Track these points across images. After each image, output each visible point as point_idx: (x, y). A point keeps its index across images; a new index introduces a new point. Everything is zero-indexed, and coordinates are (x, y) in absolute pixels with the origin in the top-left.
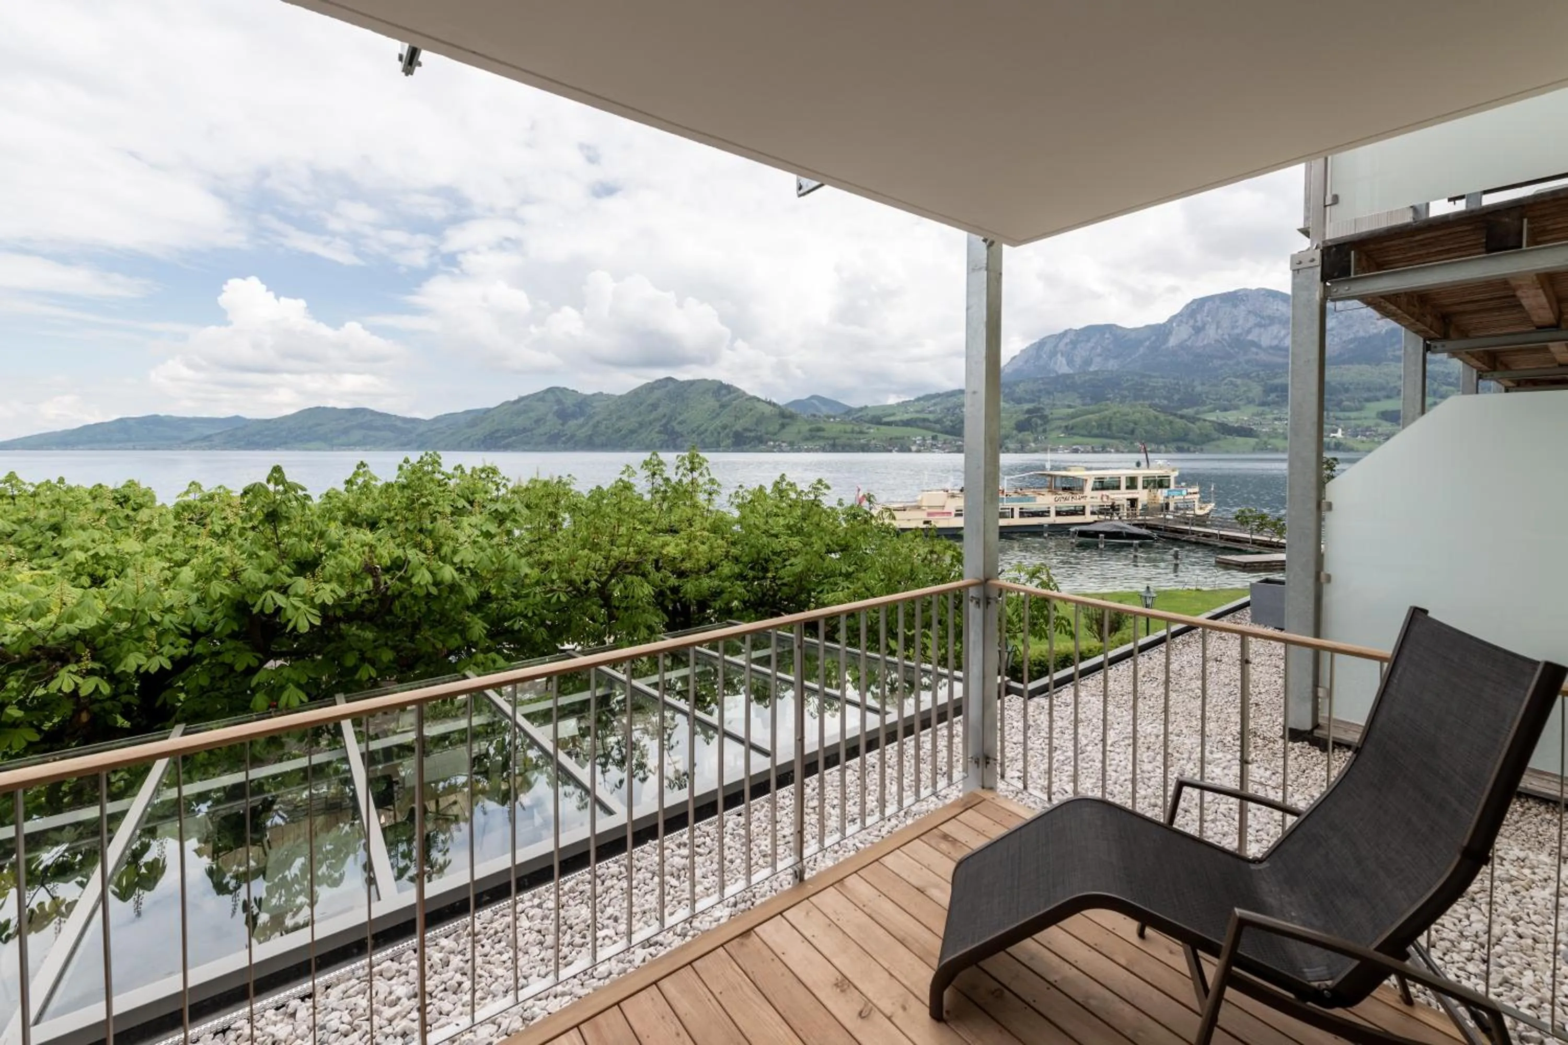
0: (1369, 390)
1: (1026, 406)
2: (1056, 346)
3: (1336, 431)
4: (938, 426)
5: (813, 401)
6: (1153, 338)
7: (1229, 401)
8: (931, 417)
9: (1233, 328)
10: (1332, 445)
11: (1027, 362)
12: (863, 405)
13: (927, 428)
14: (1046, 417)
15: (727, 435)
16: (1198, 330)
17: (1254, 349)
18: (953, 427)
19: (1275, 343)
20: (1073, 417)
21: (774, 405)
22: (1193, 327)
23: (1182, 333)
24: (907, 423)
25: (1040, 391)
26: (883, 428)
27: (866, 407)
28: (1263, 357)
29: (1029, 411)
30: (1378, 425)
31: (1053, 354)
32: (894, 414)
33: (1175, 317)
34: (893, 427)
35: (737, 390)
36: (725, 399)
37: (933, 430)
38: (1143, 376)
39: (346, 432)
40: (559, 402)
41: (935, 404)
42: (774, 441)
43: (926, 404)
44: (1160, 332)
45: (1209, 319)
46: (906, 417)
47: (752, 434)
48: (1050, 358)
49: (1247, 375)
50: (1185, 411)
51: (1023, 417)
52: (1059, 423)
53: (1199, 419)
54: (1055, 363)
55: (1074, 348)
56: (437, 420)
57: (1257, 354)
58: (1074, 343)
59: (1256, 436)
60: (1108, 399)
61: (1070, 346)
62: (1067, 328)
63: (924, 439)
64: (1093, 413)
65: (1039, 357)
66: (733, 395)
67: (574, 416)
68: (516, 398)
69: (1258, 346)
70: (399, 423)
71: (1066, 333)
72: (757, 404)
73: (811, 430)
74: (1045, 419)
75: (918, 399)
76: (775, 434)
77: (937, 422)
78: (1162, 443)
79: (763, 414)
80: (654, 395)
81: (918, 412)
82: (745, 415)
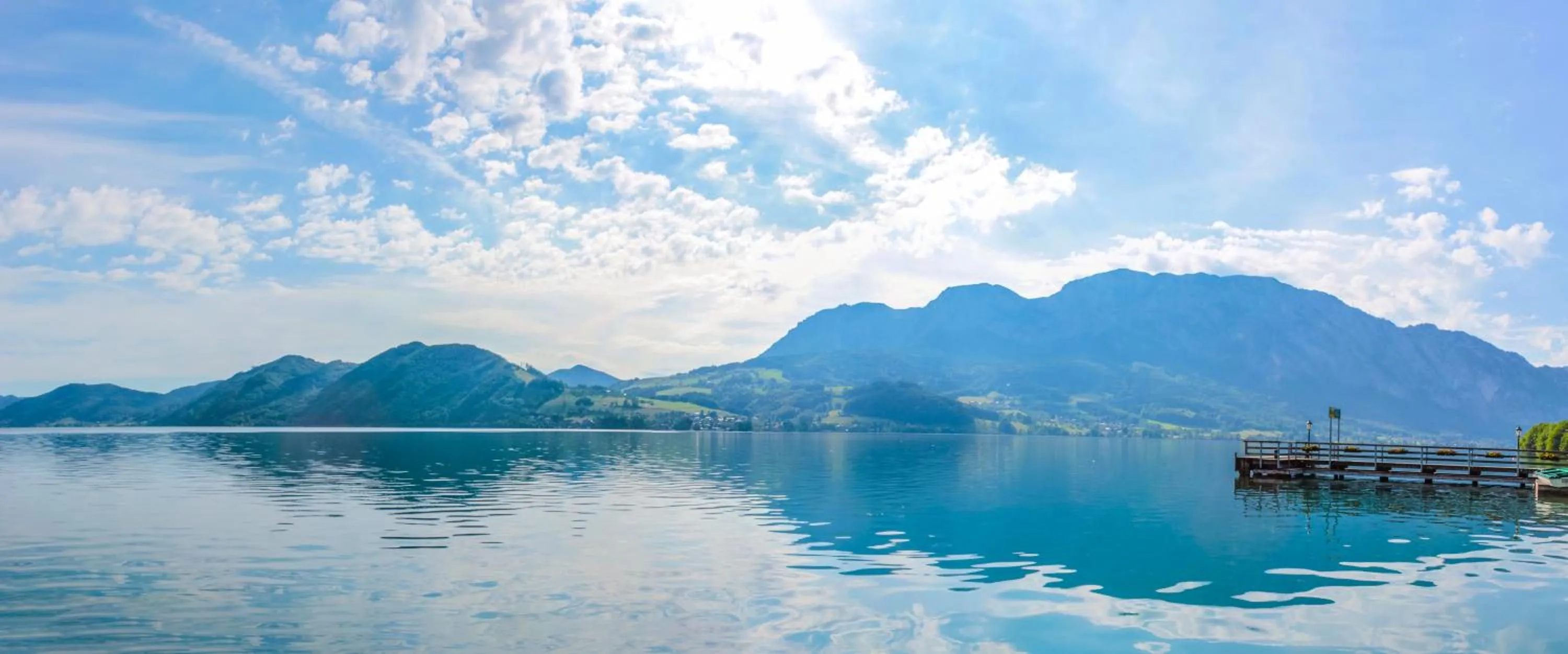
4: (716, 401)
5: (580, 370)
8: (709, 391)
12: (633, 378)
13: (706, 404)
15: (482, 408)
18: (733, 403)
24: (683, 397)
25: (818, 366)
26: (656, 401)
27: (637, 380)
32: (667, 387)
34: (670, 401)
37: (713, 407)
41: (712, 378)
43: (703, 377)
46: (682, 390)
47: (511, 407)
48: (827, 332)
50: (946, 394)
54: (833, 338)
61: (845, 322)
63: (703, 416)
66: (488, 362)
68: (250, 369)
73: (578, 403)
75: (693, 372)
77: (715, 397)
79: (524, 383)
80: (398, 362)
81: (694, 386)
82: (503, 384)
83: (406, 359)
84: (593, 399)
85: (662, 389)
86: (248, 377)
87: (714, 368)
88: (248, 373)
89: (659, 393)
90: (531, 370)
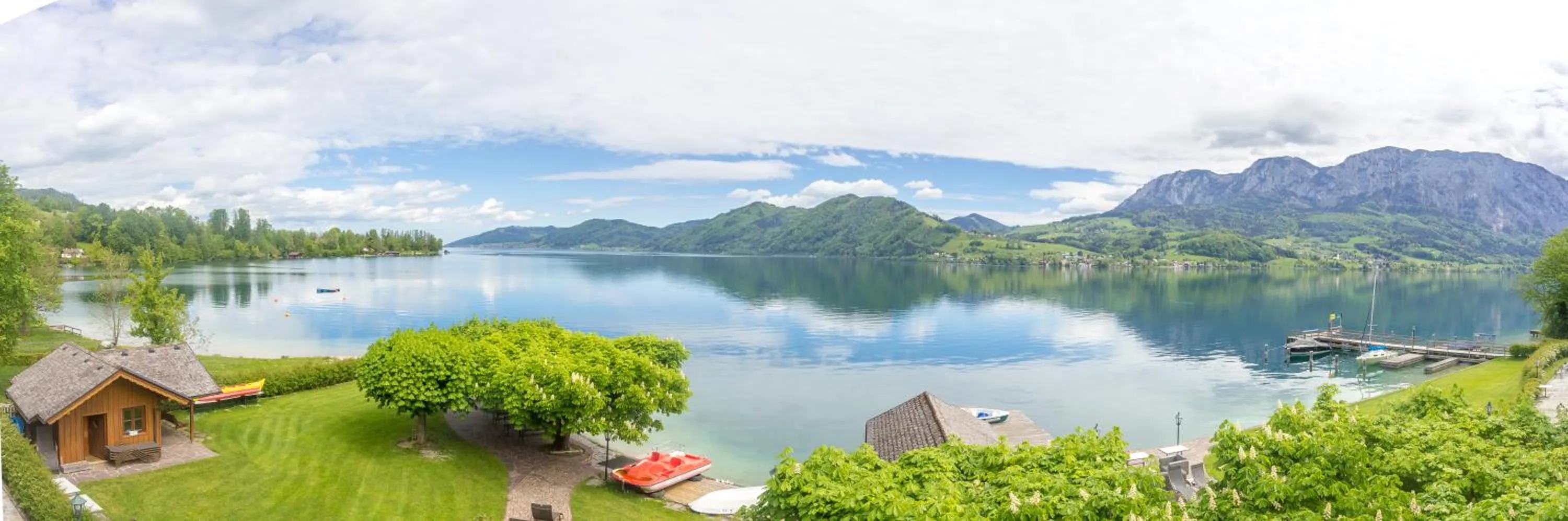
0: (1351, 230)
1: (1149, 229)
2: (1169, 183)
3: (1336, 255)
4: (1082, 244)
5: (973, 218)
6: (1235, 183)
7: (1280, 231)
8: (1076, 236)
9: (1282, 181)
10: (1335, 264)
11: (1149, 193)
12: (1015, 225)
13: (1073, 245)
14: (1164, 238)
15: (900, 245)
16: (1262, 180)
17: (1293, 197)
18: (1094, 244)
19: (1304, 194)
20: (1183, 238)
21: (941, 221)
22: (1260, 178)
23: (1252, 181)
24: (1058, 241)
25: (1159, 217)
26: (1036, 244)
27: (1018, 226)
28: (1298, 203)
29: (1151, 234)
30: (1355, 252)
31: (1168, 188)
32: (1046, 233)
33: (1248, 170)
34: (1047, 245)
35: (908, 206)
36: (898, 214)
37: (1079, 247)
38: (1228, 210)
39: (611, 236)
40: (761, 214)
41: (1079, 226)
42: (940, 252)
43: (1072, 225)
44: (1239, 179)
45: (1268, 174)
46: (1056, 235)
47: (922, 245)
48: (1166, 192)
49: (1290, 215)
50: (1255, 238)
51: (1148, 237)
52: (1175, 243)
53: (1264, 244)
54: (1170, 196)
55: (1182, 186)
56: (668, 228)
57: (1295, 201)
58: (1182, 182)
59: (1296, 257)
60: (1206, 226)
61: (1179, 184)
62: (1178, 170)
63: (1071, 254)
64: (1197, 236)
65: (1157, 190)
66: (905, 211)
67: (771, 225)
68: (728, 211)
69: (1296, 196)
70: (643, 231)
71: (1176, 173)
72: (926, 219)
73: (971, 244)
74: (1164, 240)
75: (1065, 221)
76: (941, 245)
77: (1081, 240)
78: (1243, 261)
79: (931, 227)
80: (838, 209)
81: (1065, 231)
82: (914, 228)
83: (844, 207)
84: (983, 241)
85: (1041, 234)
86: (728, 217)
87: (1080, 218)
88: (728, 214)
89: (1039, 238)
90: (936, 218)
